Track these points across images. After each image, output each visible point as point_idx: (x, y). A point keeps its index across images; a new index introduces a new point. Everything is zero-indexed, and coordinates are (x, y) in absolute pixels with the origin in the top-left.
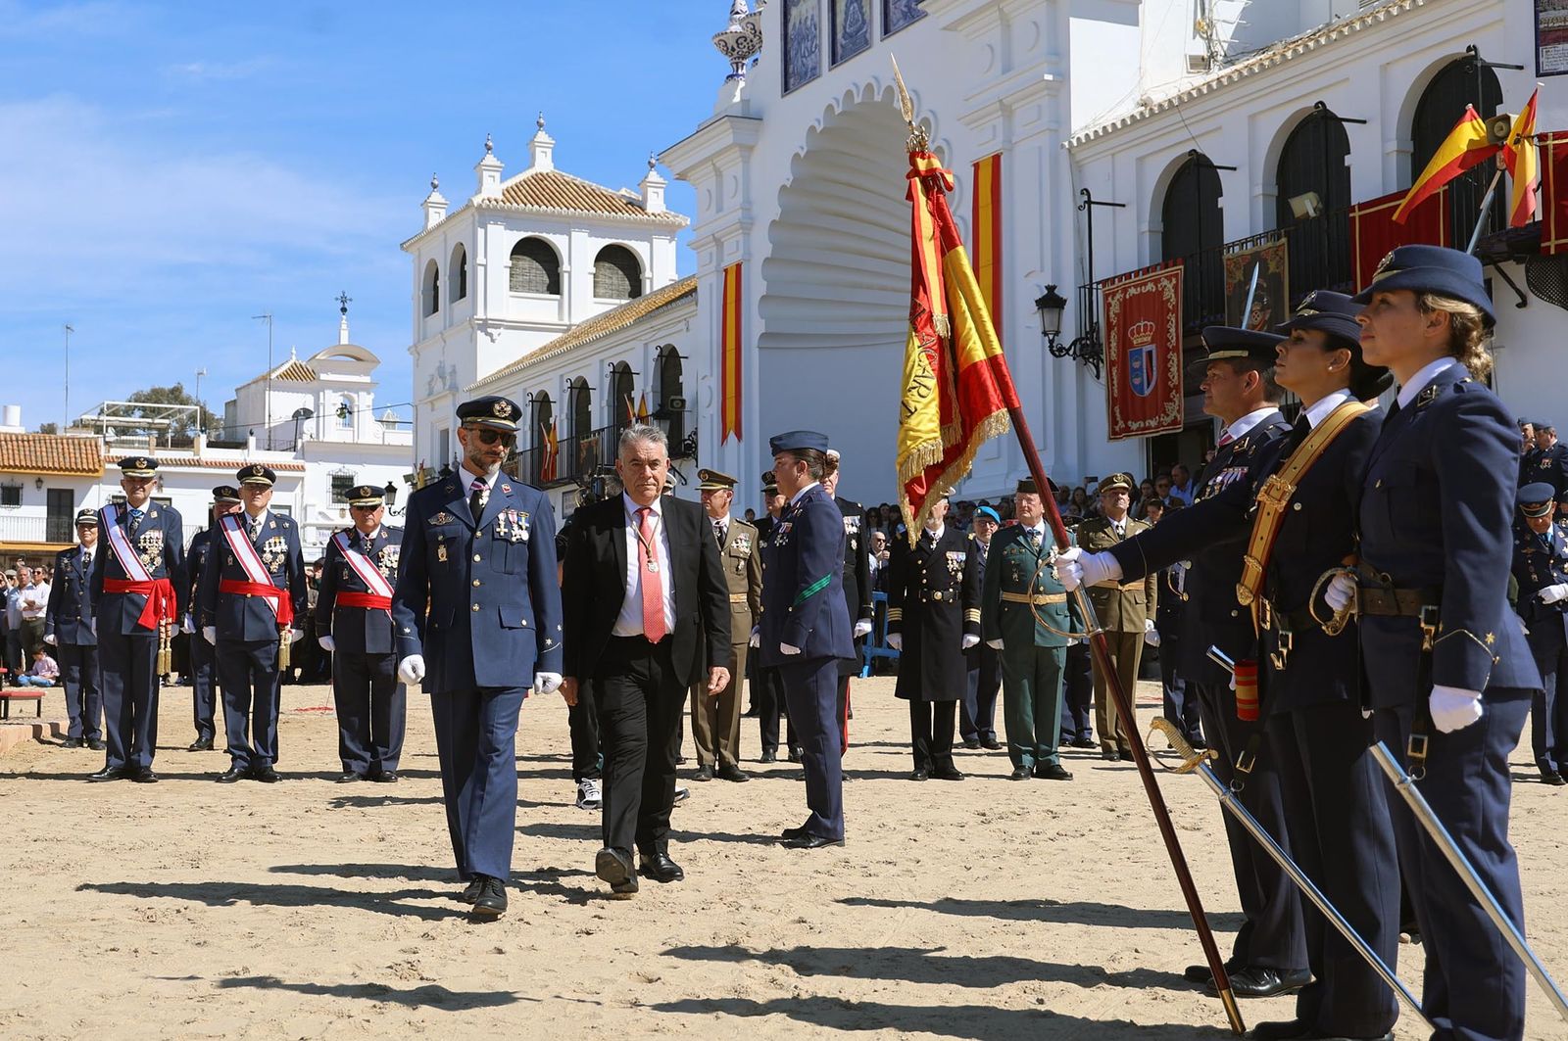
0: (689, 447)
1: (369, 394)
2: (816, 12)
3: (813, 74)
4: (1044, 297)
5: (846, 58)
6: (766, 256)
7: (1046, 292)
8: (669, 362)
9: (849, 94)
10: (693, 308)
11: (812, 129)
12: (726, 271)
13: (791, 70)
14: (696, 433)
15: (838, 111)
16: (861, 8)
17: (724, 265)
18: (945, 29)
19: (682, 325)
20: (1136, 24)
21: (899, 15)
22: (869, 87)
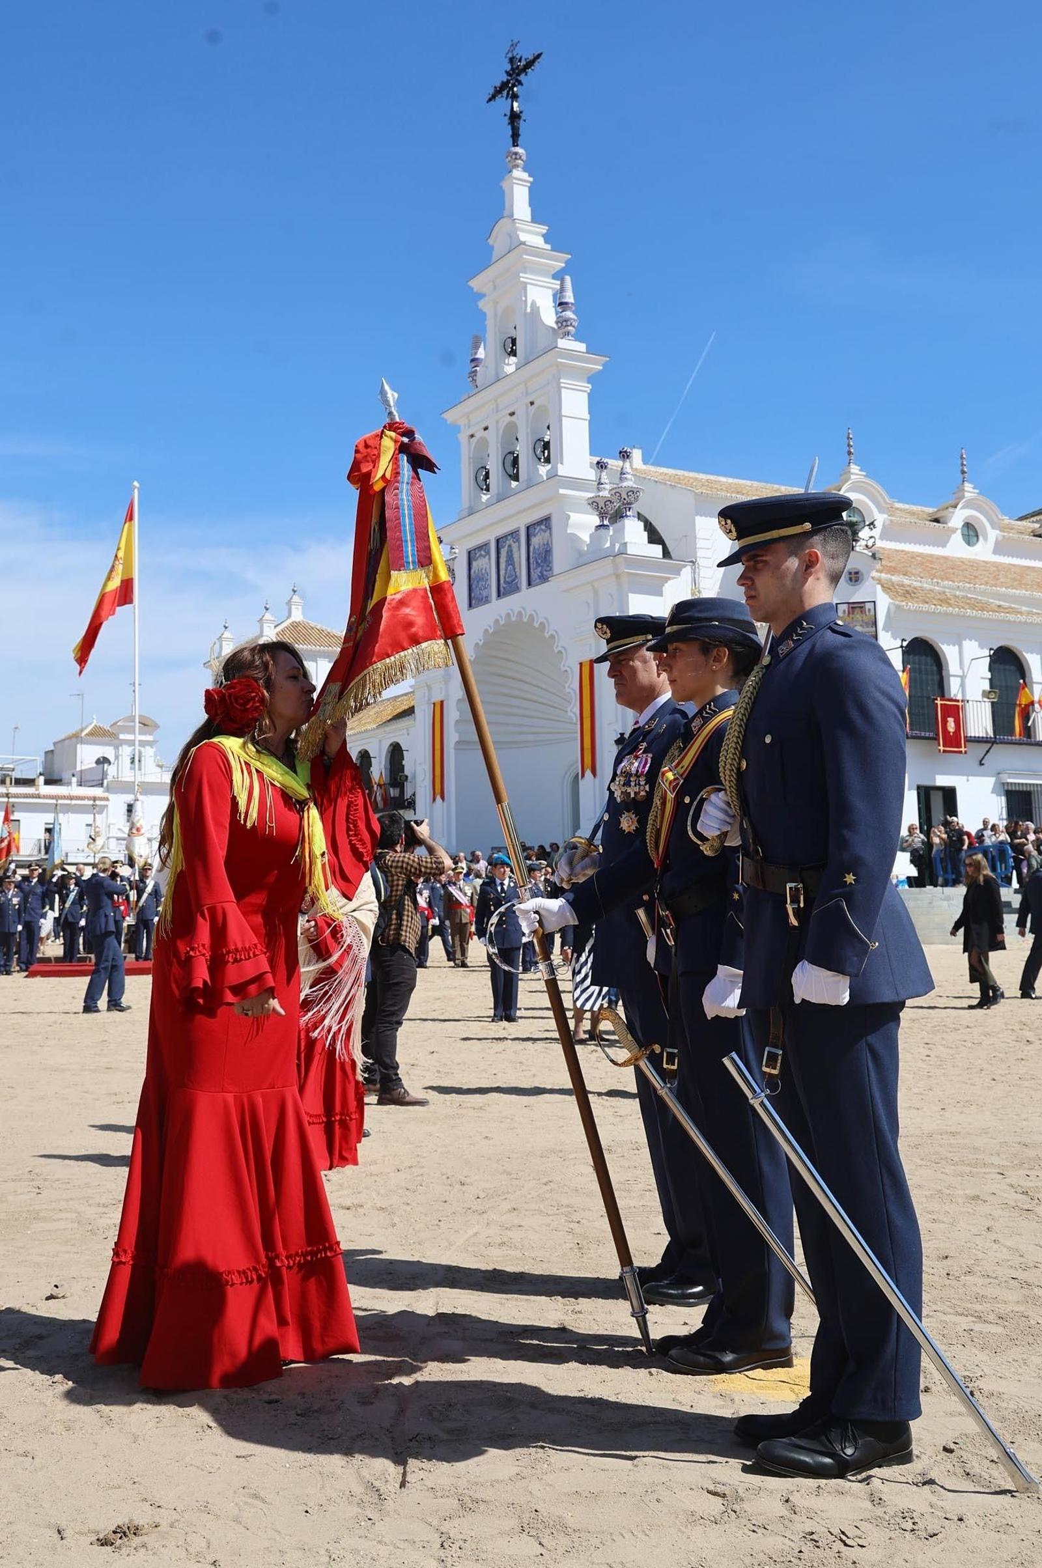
0: (410, 803)
1: (152, 747)
2: (488, 567)
3: (487, 600)
4: (619, 739)
5: (506, 594)
6: (457, 698)
7: (619, 736)
8: (396, 752)
9: (508, 615)
10: (412, 722)
11: (486, 630)
12: (434, 704)
13: (473, 595)
14: (414, 795)
15: (502, 623)
16: (514, 569)
17: (433, 700)
18: (564, 591)
19: (405, 731)
20: (662, 596)
21: (537, 577)
22: (520, 613)
